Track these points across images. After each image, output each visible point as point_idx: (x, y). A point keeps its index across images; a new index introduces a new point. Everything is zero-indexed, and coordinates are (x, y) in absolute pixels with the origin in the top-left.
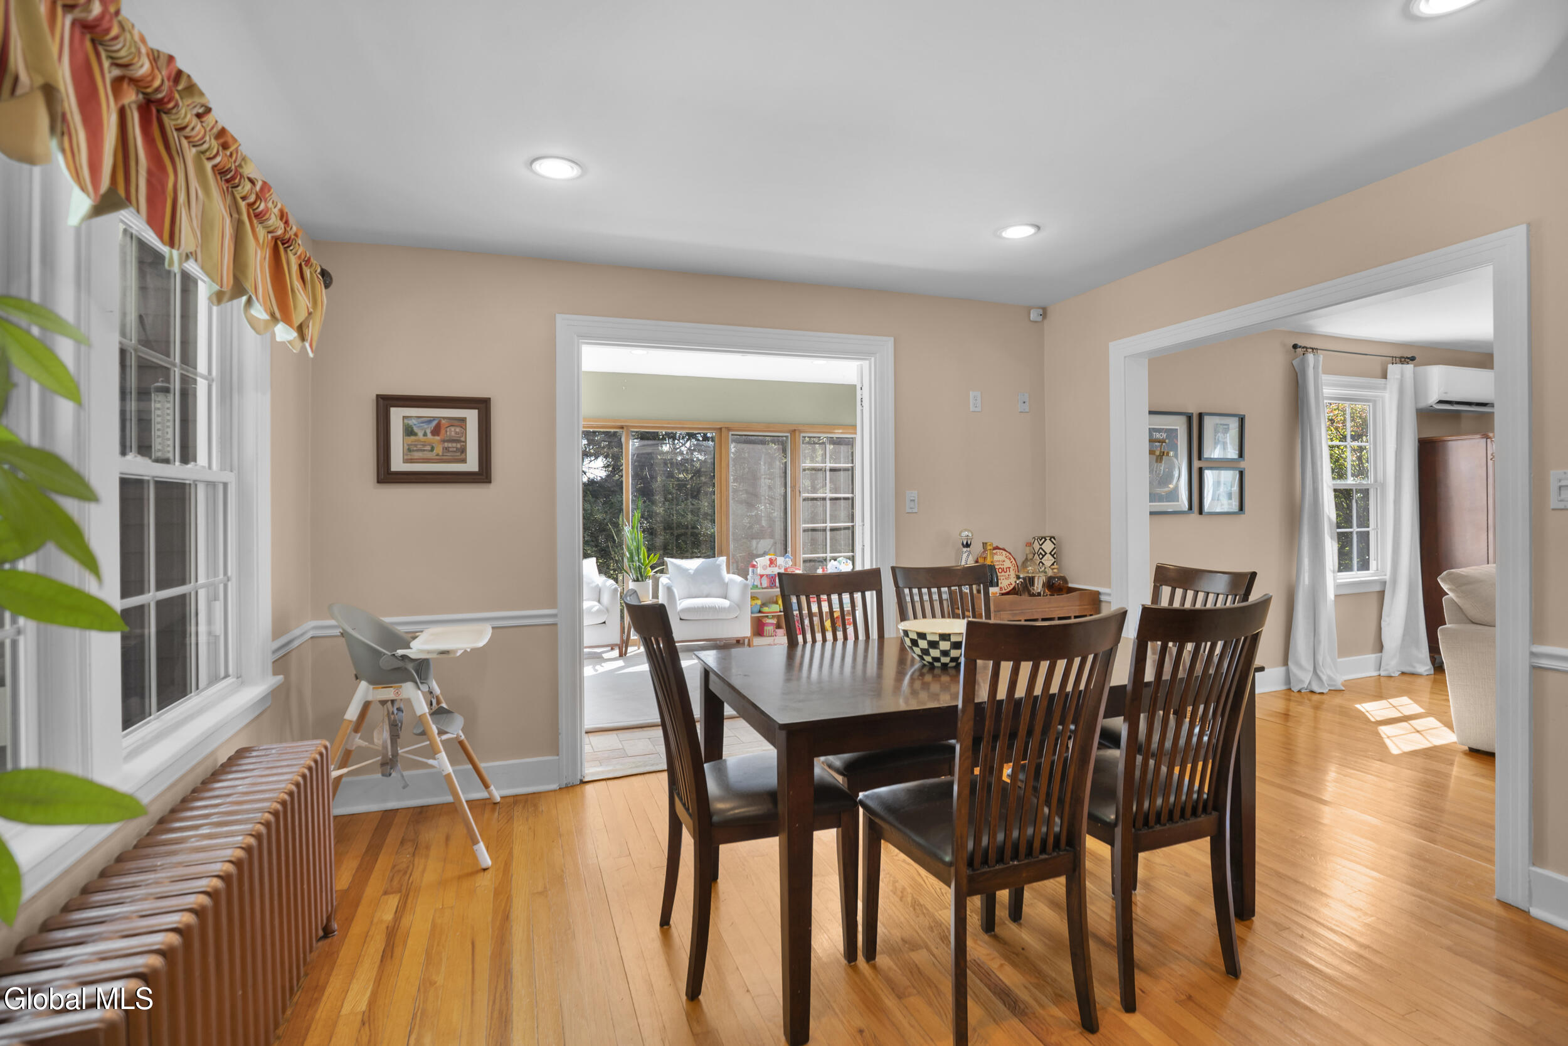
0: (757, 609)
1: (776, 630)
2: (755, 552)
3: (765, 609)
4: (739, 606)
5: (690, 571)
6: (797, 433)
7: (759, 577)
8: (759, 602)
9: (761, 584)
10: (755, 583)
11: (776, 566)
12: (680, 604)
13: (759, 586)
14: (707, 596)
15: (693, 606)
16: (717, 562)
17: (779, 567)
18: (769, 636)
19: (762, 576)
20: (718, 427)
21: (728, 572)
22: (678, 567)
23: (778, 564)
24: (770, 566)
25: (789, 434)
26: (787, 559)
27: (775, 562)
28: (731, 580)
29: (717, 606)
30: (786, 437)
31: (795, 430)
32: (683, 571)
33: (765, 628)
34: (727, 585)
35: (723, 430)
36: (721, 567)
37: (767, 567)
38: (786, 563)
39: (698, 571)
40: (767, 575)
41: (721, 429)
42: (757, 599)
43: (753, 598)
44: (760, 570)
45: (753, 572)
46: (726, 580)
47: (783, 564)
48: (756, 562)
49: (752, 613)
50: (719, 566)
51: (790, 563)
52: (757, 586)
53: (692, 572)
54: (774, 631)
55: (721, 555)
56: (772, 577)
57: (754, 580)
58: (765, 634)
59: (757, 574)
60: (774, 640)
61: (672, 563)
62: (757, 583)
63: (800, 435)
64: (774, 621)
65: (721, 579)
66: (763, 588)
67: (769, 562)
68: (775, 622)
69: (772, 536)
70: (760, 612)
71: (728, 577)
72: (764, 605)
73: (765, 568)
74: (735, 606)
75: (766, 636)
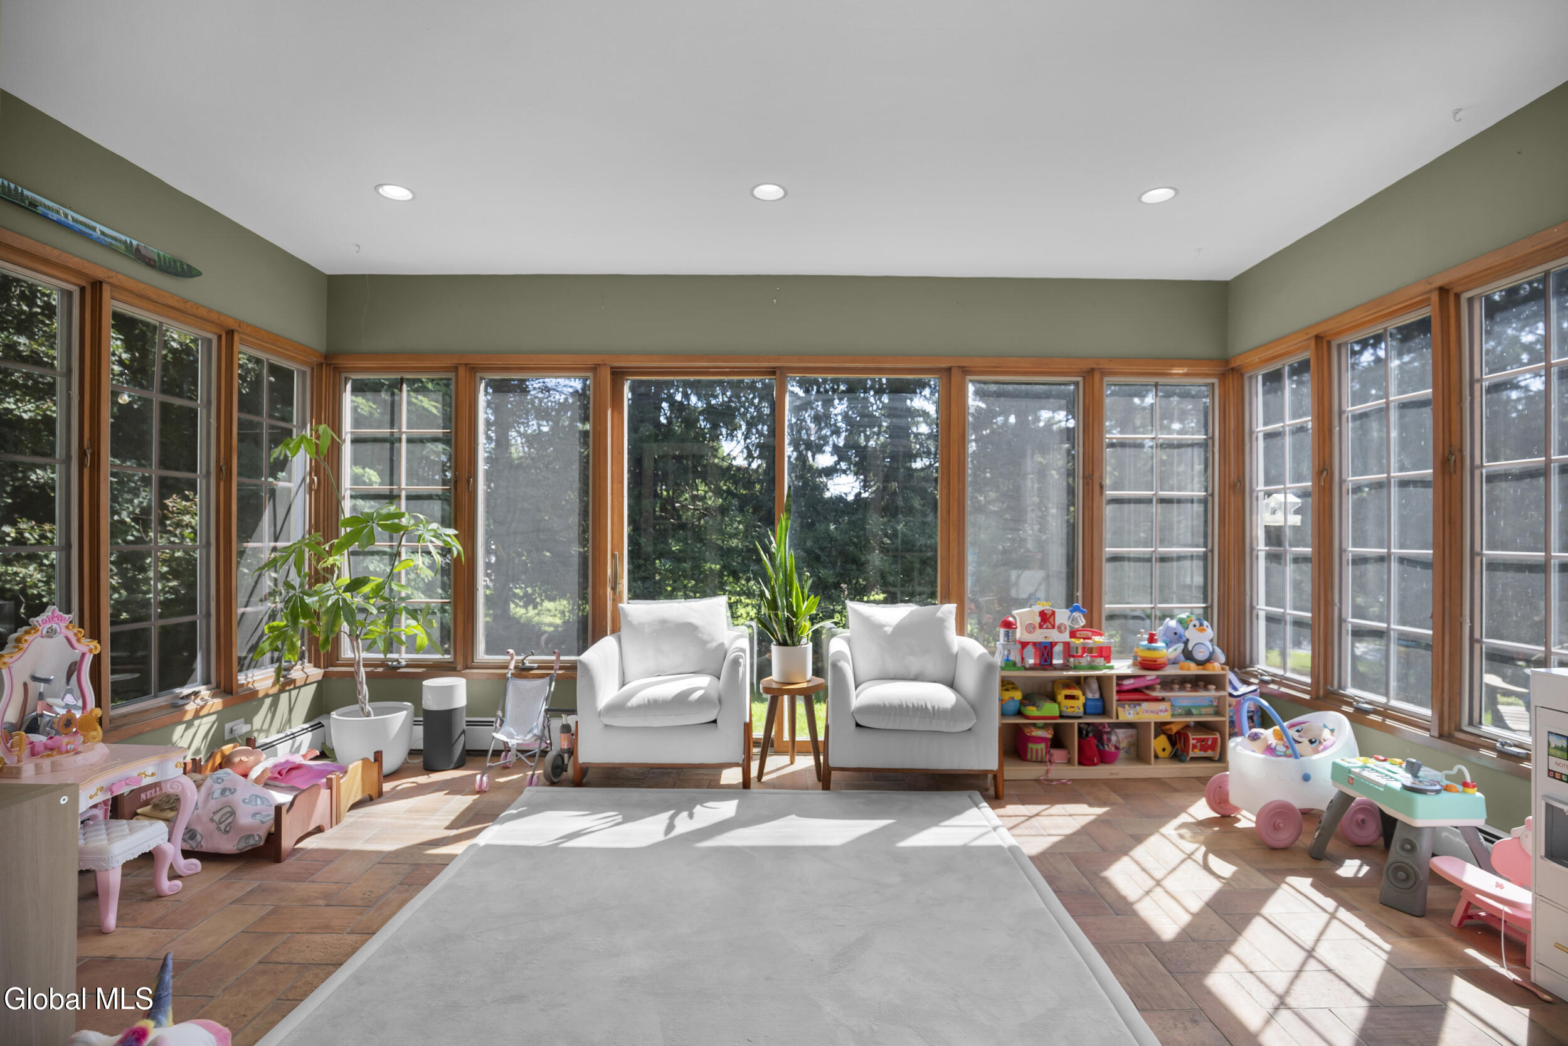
0: (1012, 707)
1: (1052, 751)
2: (1013, 593)
3: (1031, 711)
4: (973, 707)
5: (886, 629)
6: (1097, 376)
7: (1019, 646)
8: (1018, 695)
9: (1023, 659)
10: (1012, 658)
11: (1053, 627)
12: (857, 696)
13: (1019, 664)
14: (916, 678)
15: (881, 703)
16: (939, 614)
17: (1059, 627)
18: (1037, 761)
19: (1024, 645)
20: (944, 365)
21: (961, 631)
22: (866, 620)
23: (1057, 623)
24: (1041, 627)
25: (1080, 379)
26: (1076, 614)
27: (1051, 620)
28: (964, 650)
29: (929, 707)
30: (1076, 384)
31: (1093, 370)
32: (874, 627)
33: (1030, 745)
34: (954, 658)
35: (954, 371)
36: (946, 624)
37: (1034, 628)
38: (1074, 620)
39: (901, 629)
40: (1034, 644)
41: (949, 369)
42: (1015, 688)
43: (1007, 684)
44: (1022, 634)
45: (1007, 635)
46: (955, 649)
47: (1068, 623)
48: (1014, 617)
49: (1003, 714)
50: (941, 622)
51: (1082, 622)
52: (1015, 664)
53: (889, 630)
54: (1048, 752)
55: (946, 599)
56: (1045, 647)
57: (1009, 651)
58: (1029, 757)
59: (1015, 641)
60: (1047, 772)
61: (855, 611)
62: (1015, 656)
63: (1102, 380)
64: (1048, 734)
65: (945, 646)
66: (1026, 669)
67: (1038, 619)
68: (1050, 736)
69: (1043, 565)
70: (1020, 713)
71: (957, 642)
72: (1029, 698)
73: (1030, 628)
74: (969, 707)
75: (1031, 761)
